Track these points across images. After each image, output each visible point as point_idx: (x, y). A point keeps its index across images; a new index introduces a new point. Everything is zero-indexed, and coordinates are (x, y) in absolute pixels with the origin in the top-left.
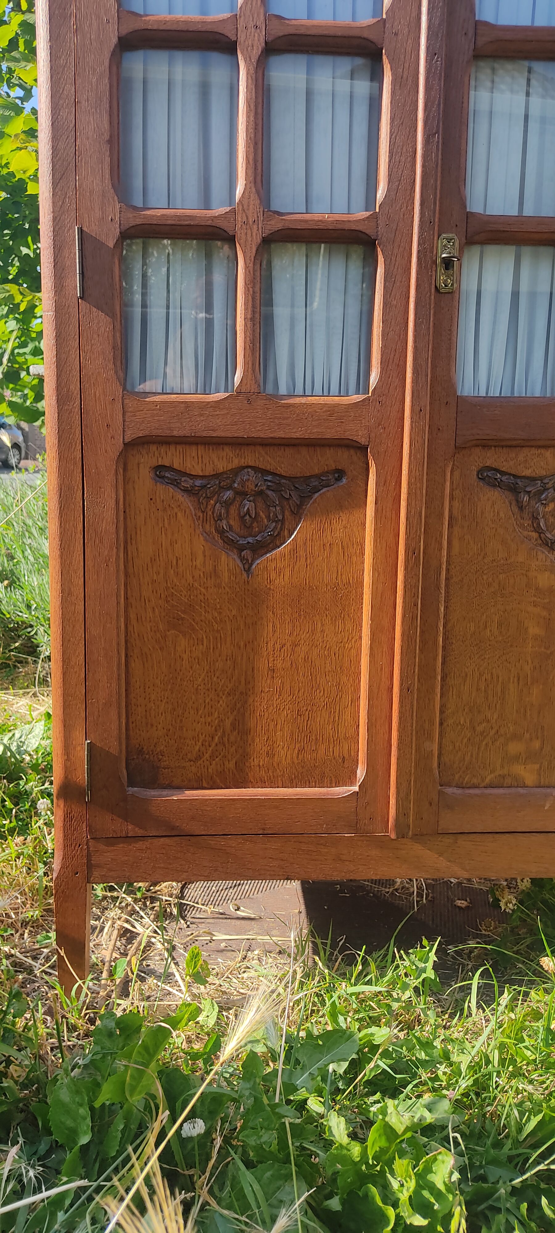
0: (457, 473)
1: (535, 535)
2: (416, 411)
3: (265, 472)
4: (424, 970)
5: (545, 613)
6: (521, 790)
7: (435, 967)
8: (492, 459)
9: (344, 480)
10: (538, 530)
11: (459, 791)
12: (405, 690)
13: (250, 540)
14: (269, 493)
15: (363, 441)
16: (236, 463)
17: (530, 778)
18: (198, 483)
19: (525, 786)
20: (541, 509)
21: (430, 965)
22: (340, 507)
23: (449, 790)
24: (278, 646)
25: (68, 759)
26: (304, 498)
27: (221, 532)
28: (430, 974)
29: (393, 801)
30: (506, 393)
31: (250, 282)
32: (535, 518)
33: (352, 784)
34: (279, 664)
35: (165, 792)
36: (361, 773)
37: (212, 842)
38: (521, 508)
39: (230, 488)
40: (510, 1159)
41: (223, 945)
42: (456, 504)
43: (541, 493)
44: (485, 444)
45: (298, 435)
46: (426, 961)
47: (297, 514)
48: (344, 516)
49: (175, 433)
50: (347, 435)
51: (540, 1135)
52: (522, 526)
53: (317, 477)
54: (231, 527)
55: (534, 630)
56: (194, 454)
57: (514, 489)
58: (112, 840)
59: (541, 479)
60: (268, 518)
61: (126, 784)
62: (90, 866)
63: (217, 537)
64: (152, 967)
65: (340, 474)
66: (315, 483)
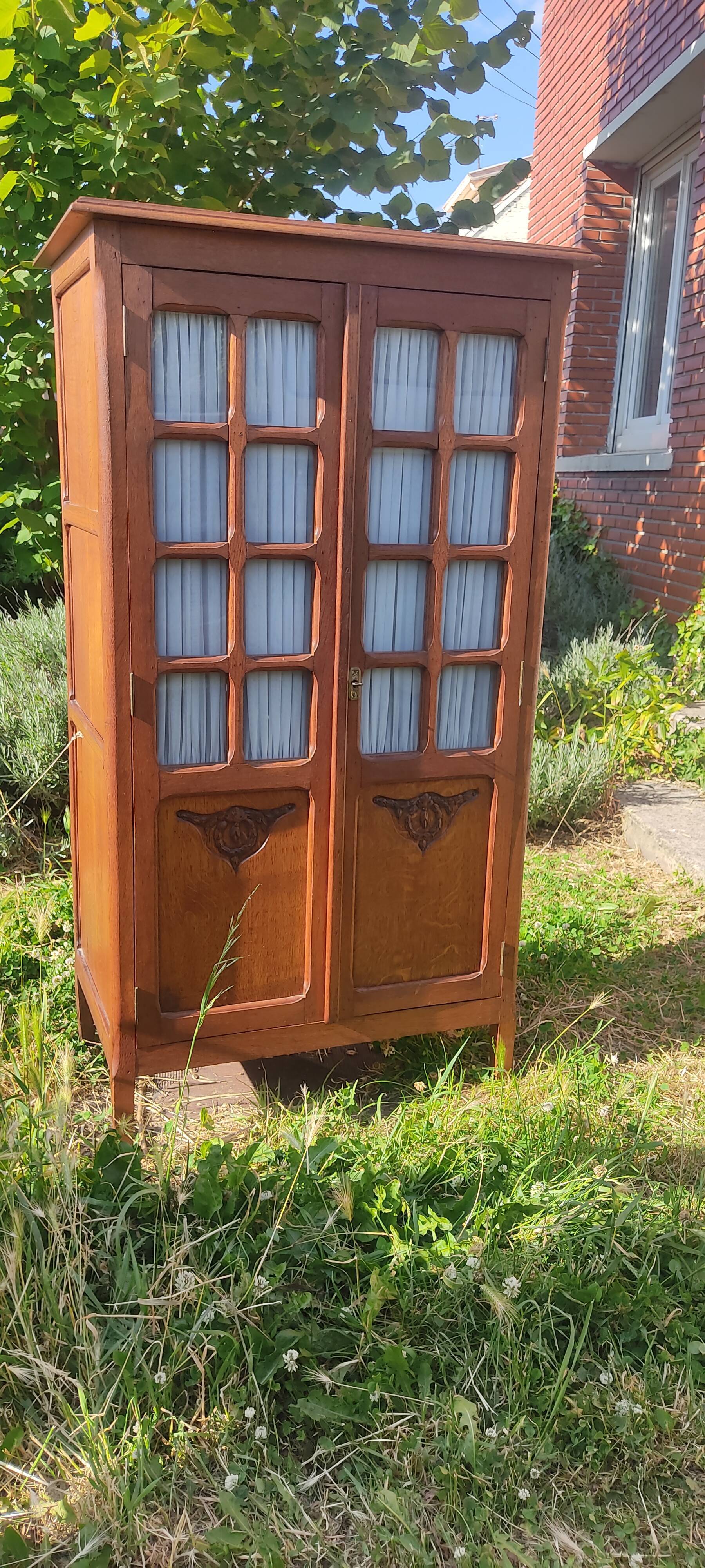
0: (361, 801)
1: (406, 832)
2: (339, 770)
3: (244, 808)
4: (348, 1100)
5: (413, 878)
6: (401, 985)
7: (355, 1097)
8: (381, 792)
9: (294, 810)
10: (409, 830)
11: (365, 990)
12: (334, 934)
13: (236, 850)
14: (249, 820)
15: (307, 787)
16: (228, 804)
17: (406, 977)
18: (204, 818)
19: (403, 982)
20: (410, 817)
21: (352, 1097)
22: (293, 825)
23: (360, 990)
24: (254, 914)
25: (123, 1000)
26: (270, 822)
27: (219, 847)
28: (352, 1102)
29: (327, 1002)
30: (388, 750)
31: (237, 699)
32: (406, 823)
33: (301, 993)
34: (256, 925)
35: (185, 1013)
36: (306, 986)
37: (216, 1041)
38: (398, 818)
39: (225, 819)
40: (414, 1190)
41: (198, 1104)
42: (361, 819)
43: (410, 808)
44: (377, 784)
45: (267, 787)
46: (349, 1095)
47: (266, 833)
48: (295, 831)
49: (192, 792)
50: (298, 785)
51: (427, 1176)
52: (399, 828)
53: (278, 809)
54: (225, 844)
55: (407, 888)
56: (202, 801)
57: (394, 808)
58: (151, 1048)
59: (410, 800)
60: (248, 836)
61: (159, 1010)
62: (137, 1066)
63: (216, 850)
64: (156, 1126)
65: (292, 806)
66: (277, 813)
